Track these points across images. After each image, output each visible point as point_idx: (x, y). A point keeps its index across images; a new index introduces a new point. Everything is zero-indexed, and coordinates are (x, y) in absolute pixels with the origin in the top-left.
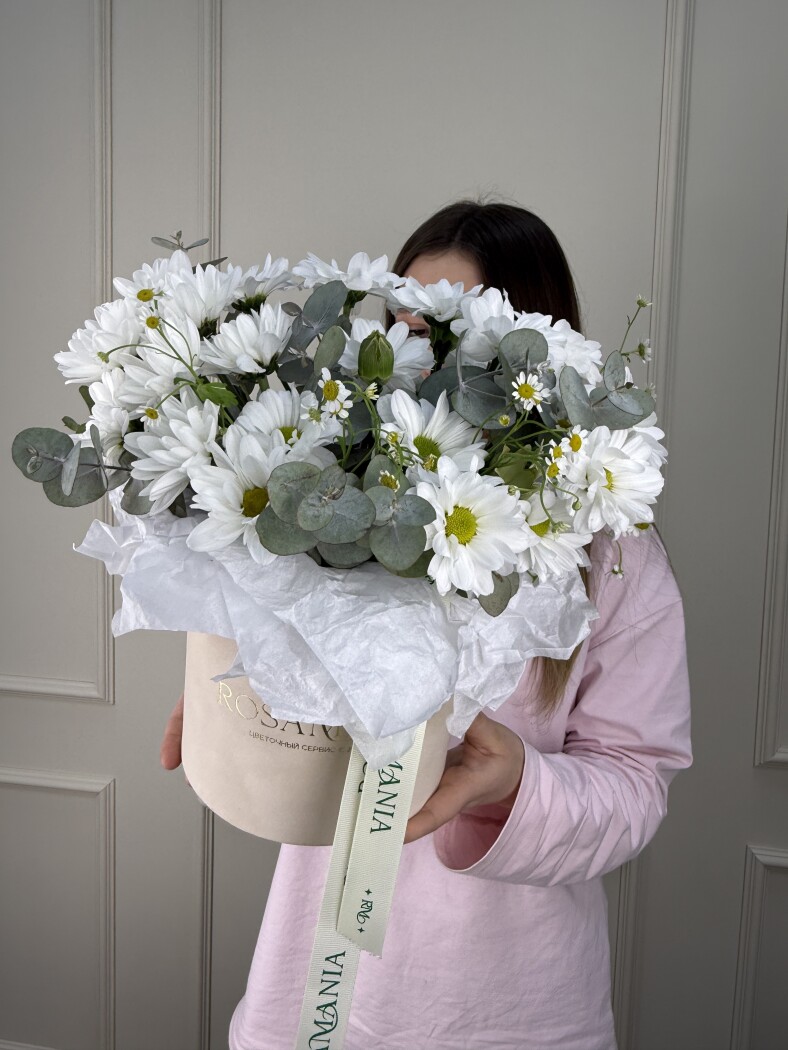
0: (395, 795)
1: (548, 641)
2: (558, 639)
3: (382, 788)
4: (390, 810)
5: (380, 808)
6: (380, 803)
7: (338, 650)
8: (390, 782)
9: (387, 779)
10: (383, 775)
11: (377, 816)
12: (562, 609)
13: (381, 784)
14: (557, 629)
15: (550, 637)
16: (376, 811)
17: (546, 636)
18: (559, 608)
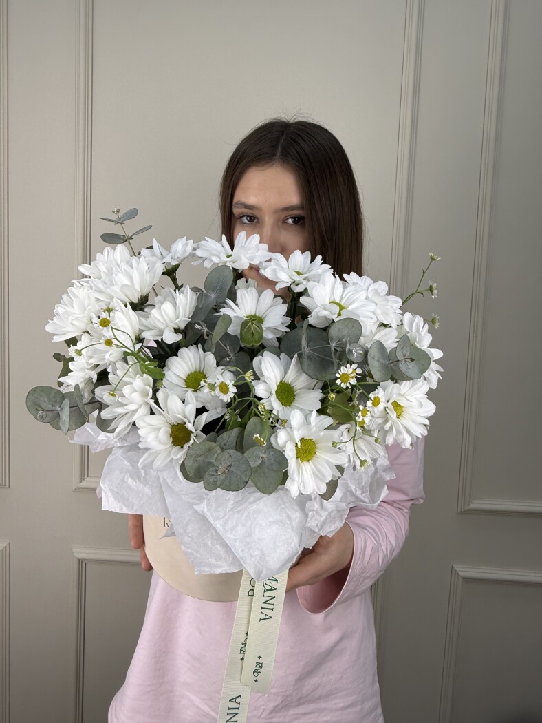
0: (274, 598)
1: (362, 497)
2: (369, 496)
3: (266, 594)
4: (271, 607)
5: (265, 606)
6: (264, 603)
7: (232, 529)
8: (271, 590)
9: (269, 588)
10: (266, 586)
11: (263, 611)
12: (372, 475)
13: (265, 591)
14: (368, 489)
15: (364, 495)
16: (262, 608)
17: (362, 494)
18: (370, 475)
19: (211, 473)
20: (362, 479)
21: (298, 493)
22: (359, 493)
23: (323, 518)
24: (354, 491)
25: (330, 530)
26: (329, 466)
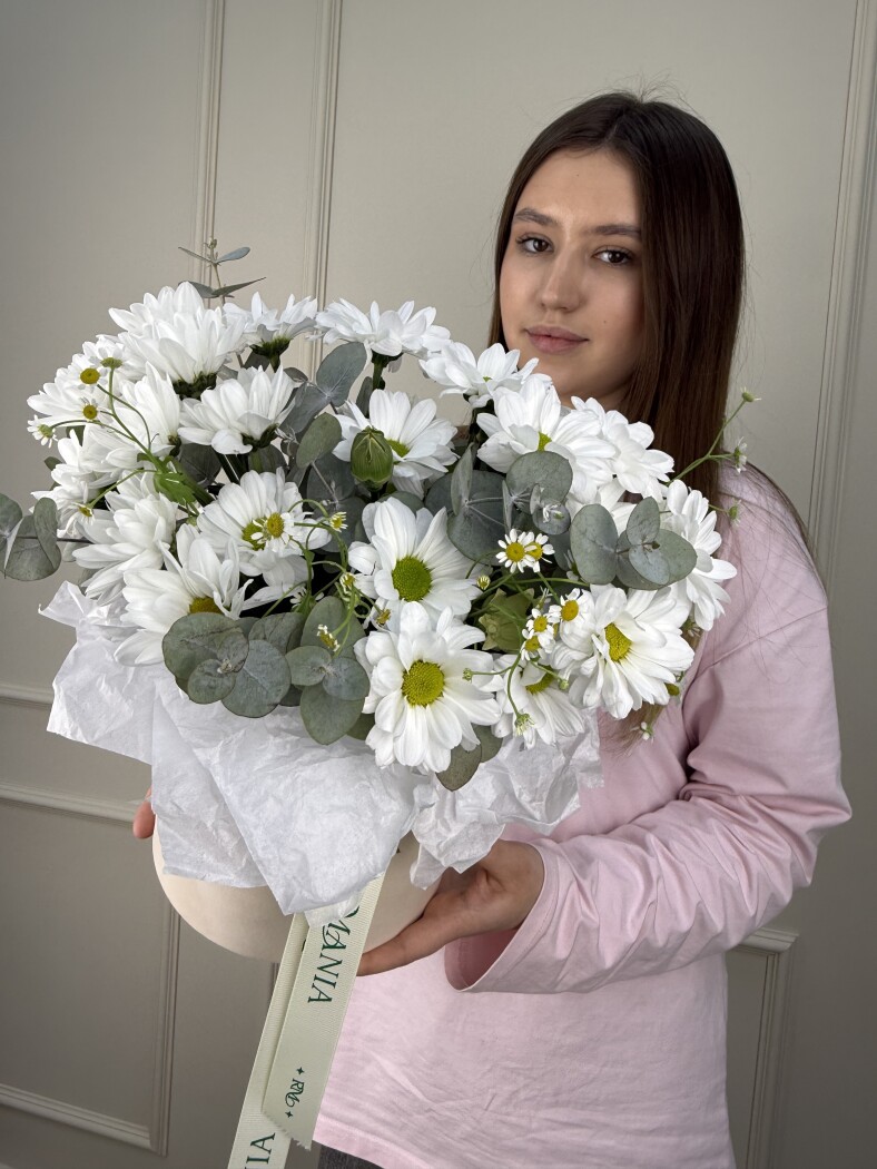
0: (339, 963)
1: (530, 808)
2: (544, 809)
3: (327, 952)
4: (332, 979)
5: (321, 974)
6: (321, 968)
8: (334, 947)
9: (332, 942)
10: (327, 937)
11: (317, 983)
12: (558, 770)
13: (324, 947)
14: (545, 796)
16: (316, 978)
18: (554, 770)
19: (206, 669)
20: (537, 775)
21: (391, 760)
22: (525, 798)
23: (452, 835)
24: (517, 794)
25: (460, 859)
26: (460, 721)
